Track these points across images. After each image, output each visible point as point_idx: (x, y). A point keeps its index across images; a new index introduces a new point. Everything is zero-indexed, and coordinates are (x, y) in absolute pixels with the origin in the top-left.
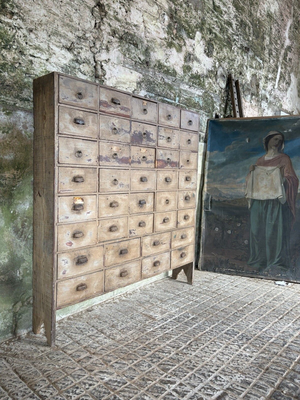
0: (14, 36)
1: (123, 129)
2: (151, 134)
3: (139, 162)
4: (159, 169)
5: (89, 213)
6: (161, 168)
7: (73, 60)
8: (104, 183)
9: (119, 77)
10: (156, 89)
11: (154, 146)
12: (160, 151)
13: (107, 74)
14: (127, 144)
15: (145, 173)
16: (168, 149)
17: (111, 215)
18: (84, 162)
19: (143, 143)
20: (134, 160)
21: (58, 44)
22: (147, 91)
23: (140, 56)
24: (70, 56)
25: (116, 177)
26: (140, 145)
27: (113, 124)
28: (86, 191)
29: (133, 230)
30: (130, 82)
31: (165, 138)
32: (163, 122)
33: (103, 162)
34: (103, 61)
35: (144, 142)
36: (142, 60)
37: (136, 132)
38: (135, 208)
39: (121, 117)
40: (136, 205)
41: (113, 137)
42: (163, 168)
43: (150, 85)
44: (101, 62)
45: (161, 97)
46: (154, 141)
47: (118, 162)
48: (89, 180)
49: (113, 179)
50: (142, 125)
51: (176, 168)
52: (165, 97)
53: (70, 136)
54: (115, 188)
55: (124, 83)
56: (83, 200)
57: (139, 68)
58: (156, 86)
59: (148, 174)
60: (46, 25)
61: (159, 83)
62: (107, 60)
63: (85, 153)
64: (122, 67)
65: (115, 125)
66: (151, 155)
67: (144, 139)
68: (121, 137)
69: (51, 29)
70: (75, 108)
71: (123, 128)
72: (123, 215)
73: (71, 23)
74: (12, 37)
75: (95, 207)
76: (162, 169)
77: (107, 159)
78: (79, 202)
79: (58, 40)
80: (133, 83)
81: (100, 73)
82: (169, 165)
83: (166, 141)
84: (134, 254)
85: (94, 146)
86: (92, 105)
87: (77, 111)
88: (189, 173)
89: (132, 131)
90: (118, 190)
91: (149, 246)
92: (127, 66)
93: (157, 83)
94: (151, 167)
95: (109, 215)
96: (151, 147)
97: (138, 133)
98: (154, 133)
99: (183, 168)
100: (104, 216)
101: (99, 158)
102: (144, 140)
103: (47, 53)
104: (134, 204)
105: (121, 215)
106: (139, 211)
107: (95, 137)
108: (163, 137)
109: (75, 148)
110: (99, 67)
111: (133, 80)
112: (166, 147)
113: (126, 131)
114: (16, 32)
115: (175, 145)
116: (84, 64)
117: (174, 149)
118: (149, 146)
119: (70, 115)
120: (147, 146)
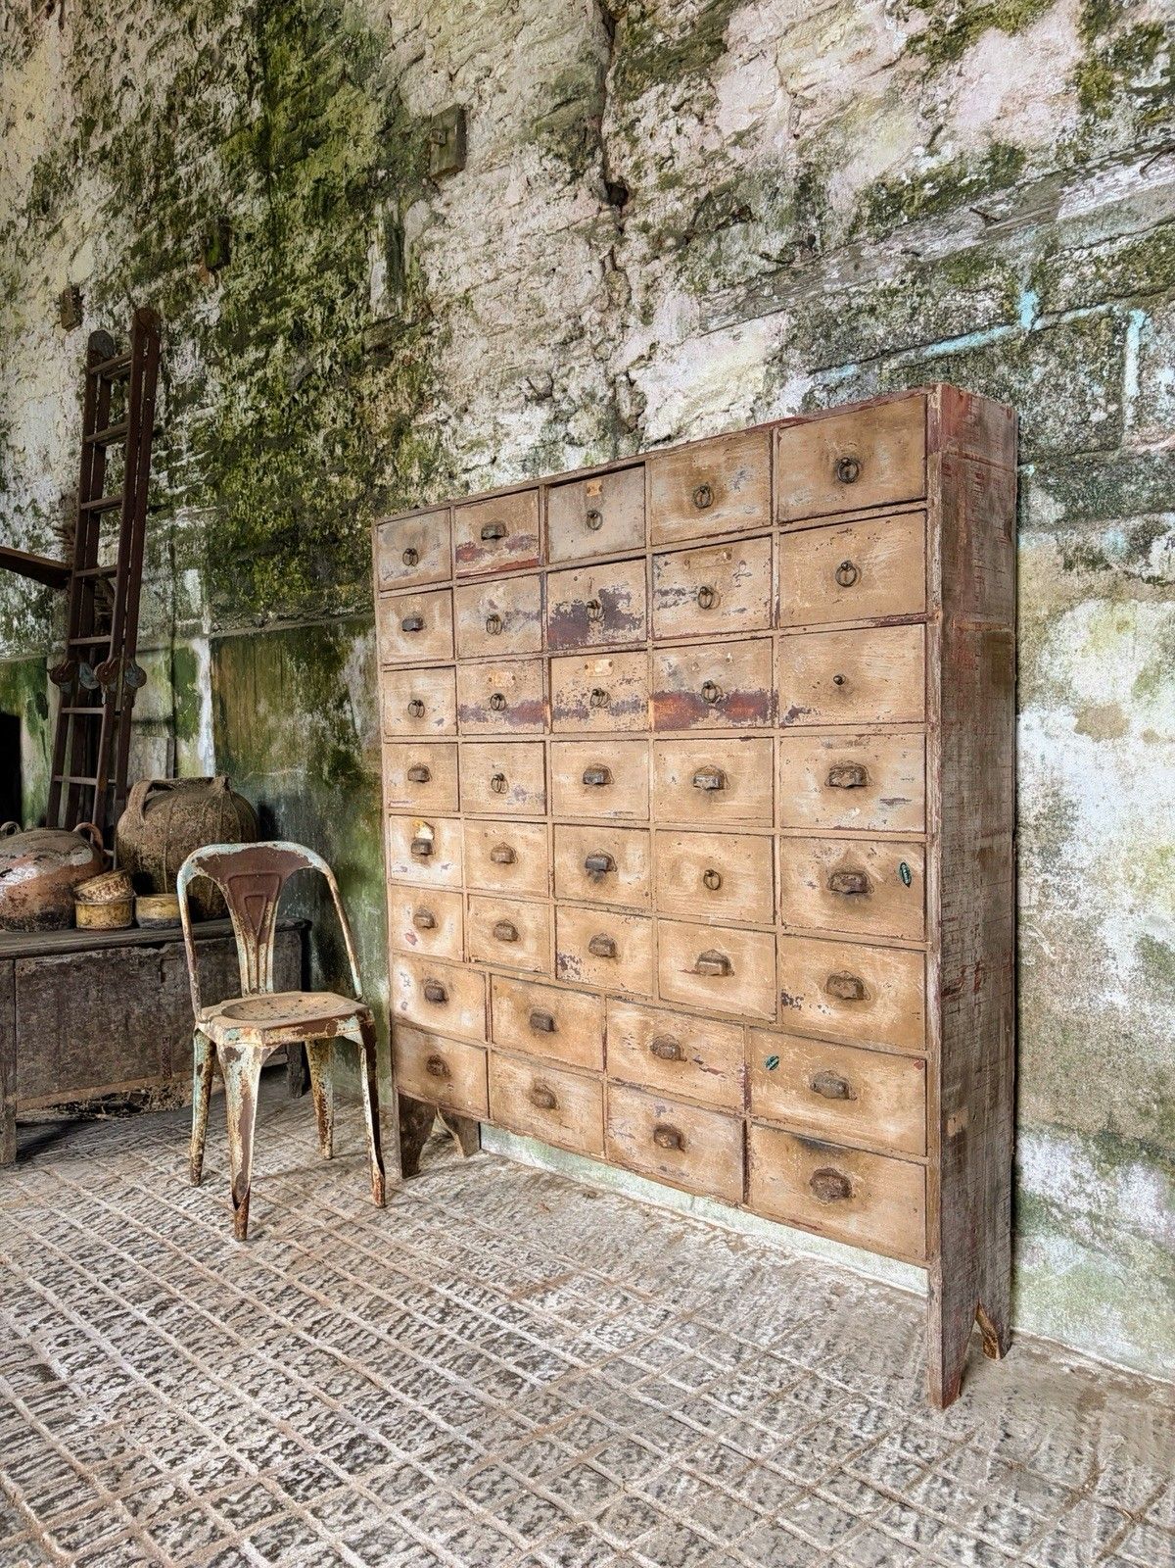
0: (439, 445)
1: (518, 612)
2: (621, 596)
3: (583, 715)
4: (664, 735)
5: (445, 867)
6: (672, 728)
7: (550, 422)
8: (473, 786)
9: (692, 383)
10: (866, 333)
11: (637, 641)
12: (667, 656)
13: (650, 399)
14: (535, 656)
15: (606, 753)
16: (706, 639)
17: (497, 886)
18: (431, 728)
19: (590, 642)
20: (563, 706)
21: (515, 403)
22: (810, 373)
23: (763, 247)
24: (541, 414)
25: (502, 766)
26: (580, 651)
27: (491, 603)
28: (436, 806)
29: (572, 959)
30: (739, 378)
31: (688, 597)
32: (677, 531)
33: (471, 723)
34: (633, 364)
35: (595, 637)
36: (775, 254)
37: (562, 609)
38: (573, 881)
39: (515, 574)
40: (579, 868)
41: (493, 645)
42: (684, 727)
43: (827, 337)
44: (627, 374)
45: (903, 357)
46: (634, 622)
47: (512, 723)
48: (441, 776)
49: (494, 773)
50: (582, 575)
51: (759, 722)
52: (926, 343)
53: (401, 667)
54: (501, 804)
55: (718, 394)
56: (432, 828)
57: (770, 297)
58: (864, 318)
59: (616, 757)
60: (487, 373)
61: (883, 293)
62: (645, 353)
63: (430, 705)
64: (697, 343)
65: (495, 607)
66: (629, 681)
67: (592, 625)
68: (514, 640)
69: (499, 374)
70: (404, 592)
71: (520, 607)
72: (532, 893)
73: (542, 321)
74: (436, 450)
75: (457, 855)
76: (682, 734)
77: (479, 715)
78: (425, 834)
79: (514, 392)
80: (752, 375)
81: (627, 411)
82: (714, 713)
83: (696, 605)
84: (581, 1050)
85: (446, 680)
86: (440, 569)
87: (410, 598)
88: (857, 744)
89: (551, 607)
90: (511, 809)
91: (634, 1043)
92: (713, 324)
93: (872, 301)
94: (635, 728)
95: (492, 887)
96: (624, 648)
97: (569, 609)
98: (633, 592)
99: (802, 719)
100: (478, 885)
101: (461, 713)
102: (595, 626)
103: (491, 443)
104: (569, 864)
105: (526, 892)
106: (591, 894)
107: (448, 657)
108: (680, 592)
109: (412, 695)
110: (623, 394)
111: (751, 362)
112: (696, 636)
113: (527, 615)
114: (441, 433)
115: (750, 613)
116: (578, 415)
117: (747, 636)
118: (617, 648)
119: (398, 613)
120: (606, 649)
